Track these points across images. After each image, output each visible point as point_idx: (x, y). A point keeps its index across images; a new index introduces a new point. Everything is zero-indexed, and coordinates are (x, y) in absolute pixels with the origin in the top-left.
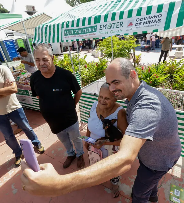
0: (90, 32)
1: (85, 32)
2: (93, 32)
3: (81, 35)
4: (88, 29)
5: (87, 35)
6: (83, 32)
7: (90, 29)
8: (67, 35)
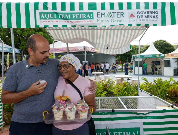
0: (84, 19)
1: (77, 18)
2: (88, 18)
3: (71, 21)
4: (81, 15)
5: (80, 22)
6: (73, 18)
7: (84, 15)
8: (45, 19)
